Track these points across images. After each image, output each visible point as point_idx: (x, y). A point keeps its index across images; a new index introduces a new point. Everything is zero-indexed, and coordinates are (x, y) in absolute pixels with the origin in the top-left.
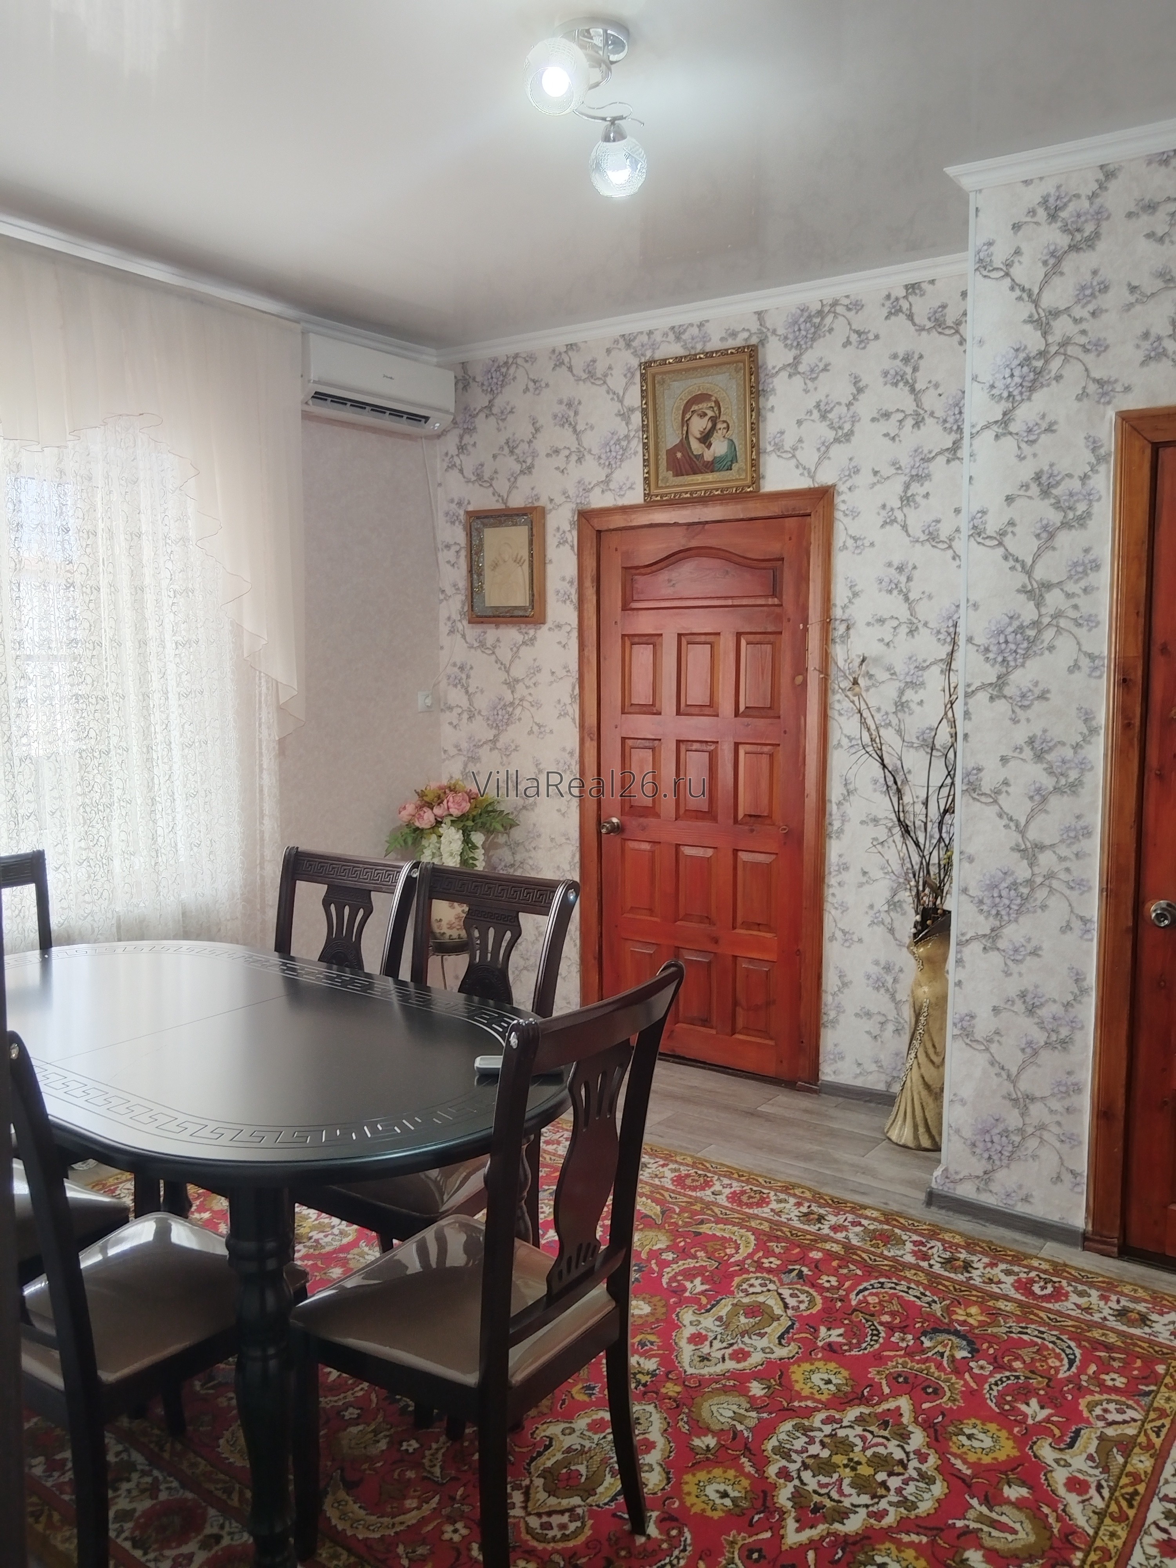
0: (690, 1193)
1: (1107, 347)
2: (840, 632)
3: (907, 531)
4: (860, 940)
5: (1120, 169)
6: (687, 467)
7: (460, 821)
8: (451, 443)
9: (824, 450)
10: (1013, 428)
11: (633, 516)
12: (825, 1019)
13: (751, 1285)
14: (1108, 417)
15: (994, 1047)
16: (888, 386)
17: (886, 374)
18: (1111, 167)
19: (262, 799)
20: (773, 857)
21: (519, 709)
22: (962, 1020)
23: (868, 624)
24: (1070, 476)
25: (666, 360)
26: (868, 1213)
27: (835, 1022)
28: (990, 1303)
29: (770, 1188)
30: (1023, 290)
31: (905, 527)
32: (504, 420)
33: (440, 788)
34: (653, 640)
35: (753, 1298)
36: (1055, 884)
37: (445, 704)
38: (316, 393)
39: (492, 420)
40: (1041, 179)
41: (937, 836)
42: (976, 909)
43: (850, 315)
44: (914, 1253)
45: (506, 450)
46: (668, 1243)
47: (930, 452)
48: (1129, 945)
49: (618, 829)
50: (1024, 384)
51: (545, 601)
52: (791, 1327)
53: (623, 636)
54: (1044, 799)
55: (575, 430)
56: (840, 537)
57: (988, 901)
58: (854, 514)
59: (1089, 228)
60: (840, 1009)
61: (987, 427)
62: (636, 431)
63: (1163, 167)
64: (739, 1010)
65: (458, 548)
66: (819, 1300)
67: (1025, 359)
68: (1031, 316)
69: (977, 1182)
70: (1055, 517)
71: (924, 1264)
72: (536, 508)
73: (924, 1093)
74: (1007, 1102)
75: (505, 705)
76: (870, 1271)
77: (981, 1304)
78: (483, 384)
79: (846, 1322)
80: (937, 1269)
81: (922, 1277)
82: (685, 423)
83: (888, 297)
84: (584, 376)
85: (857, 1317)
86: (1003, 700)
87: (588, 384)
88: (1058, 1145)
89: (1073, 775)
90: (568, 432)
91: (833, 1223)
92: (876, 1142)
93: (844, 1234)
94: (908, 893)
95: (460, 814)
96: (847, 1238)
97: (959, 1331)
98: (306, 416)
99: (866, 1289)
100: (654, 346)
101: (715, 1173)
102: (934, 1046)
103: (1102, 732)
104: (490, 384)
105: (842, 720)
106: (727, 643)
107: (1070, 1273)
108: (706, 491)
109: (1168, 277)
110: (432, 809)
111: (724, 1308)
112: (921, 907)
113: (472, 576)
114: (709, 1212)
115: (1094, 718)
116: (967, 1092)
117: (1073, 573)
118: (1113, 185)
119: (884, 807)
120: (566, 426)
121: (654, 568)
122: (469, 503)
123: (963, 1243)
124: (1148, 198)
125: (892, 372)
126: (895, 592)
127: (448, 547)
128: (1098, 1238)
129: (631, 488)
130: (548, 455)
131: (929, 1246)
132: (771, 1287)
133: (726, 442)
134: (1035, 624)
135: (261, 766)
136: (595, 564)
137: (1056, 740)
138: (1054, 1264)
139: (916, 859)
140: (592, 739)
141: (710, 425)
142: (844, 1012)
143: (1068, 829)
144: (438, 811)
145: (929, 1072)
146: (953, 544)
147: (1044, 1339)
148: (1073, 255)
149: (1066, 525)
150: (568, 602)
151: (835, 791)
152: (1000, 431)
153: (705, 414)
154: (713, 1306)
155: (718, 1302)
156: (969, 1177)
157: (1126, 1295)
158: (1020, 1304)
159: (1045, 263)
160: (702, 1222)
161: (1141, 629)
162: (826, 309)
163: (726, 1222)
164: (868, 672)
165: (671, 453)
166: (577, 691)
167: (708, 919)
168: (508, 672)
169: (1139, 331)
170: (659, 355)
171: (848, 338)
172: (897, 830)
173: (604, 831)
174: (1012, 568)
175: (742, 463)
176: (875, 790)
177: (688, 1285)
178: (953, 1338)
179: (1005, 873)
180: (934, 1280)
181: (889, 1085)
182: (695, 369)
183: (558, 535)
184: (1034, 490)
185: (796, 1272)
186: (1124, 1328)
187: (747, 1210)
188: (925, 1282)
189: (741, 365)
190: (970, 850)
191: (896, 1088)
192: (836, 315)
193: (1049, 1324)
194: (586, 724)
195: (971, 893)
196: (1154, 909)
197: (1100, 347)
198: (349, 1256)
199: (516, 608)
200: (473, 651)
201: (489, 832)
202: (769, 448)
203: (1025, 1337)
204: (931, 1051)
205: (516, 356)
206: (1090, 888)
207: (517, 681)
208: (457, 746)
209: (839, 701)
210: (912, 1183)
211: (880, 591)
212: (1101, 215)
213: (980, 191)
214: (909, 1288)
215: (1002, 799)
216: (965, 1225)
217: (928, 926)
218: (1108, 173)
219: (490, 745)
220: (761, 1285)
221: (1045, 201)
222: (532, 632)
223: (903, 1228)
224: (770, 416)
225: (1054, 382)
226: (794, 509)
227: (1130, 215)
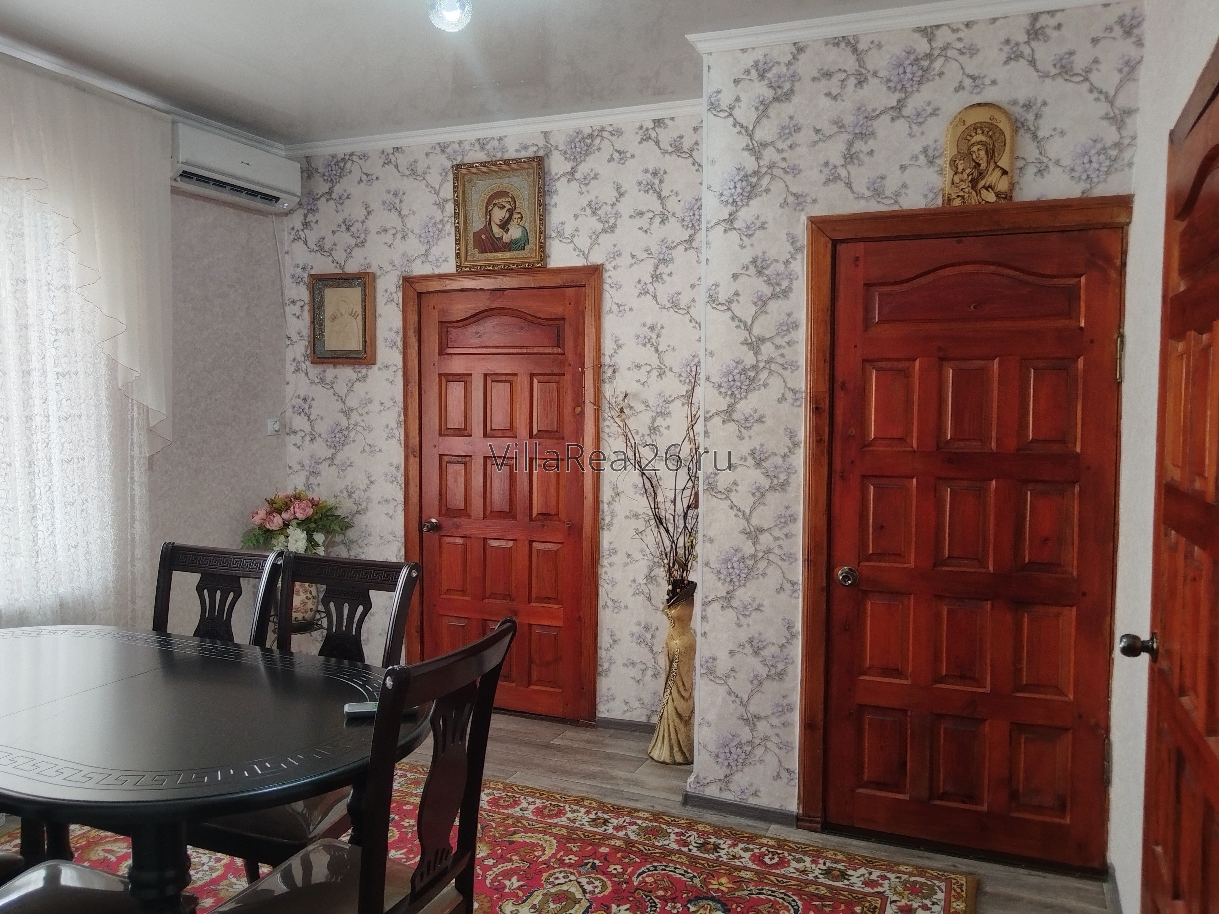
0: (503, 811)
1: (800, 171)
2: (608, 375)
3: (656, 300)
4: (626, 607)
5: (807, 46)
6: (490, 246)
7: (303, 524)
8: (297, 220)
9: (595, 237)
10: (737, 225)
11: (448, 282)
12: (600, 669)
13: (557, 878)
14: (801, 221)
15: (730, 681)
16: (642, 192)
17: (640, 183)
18: (801, 45)
19: (133, 507)
20: (560, 545)
21: (354, 432)
22: (707, 662)
23: (629, 369)
24: (776, 261)
25: (473, 163)
26: (641, 814)
27: (608, 671)
28: (735, 874)
29: (566, 802)
30: (742, 127)
31: (655, 297)
32: (341, 204)
33: (287, 497)
34: (464, 378)
35: (559, 888)
36: (772, 557)
37: (291, 428)
38: (184, 172)
39: (331, 203)
40: (753, 49)
41: (682, 526)
42: (716, 578)
43: (613, 139)
44: (677, 841)
45: (343, 228)
46: (489, 852)
47: (673, 242)
48: (824, 599)
49: (436, 528)
50: (744, 194)
51: (375, 347)
52: (589, 907)
53: (440, 375)
54: (763, 495)
55: (400, 214)
56: (607, 304)
57: (724, 571)
58: (618, 286)
59: (787, 86)
60: (611, 661)
61: (718, 223)
62: (449, 217)
63: (836, 48)
64: (534, 667)
65: (302, 303)
66: (609, 884)
67: (744, 176)
68: (748, 146)
69: (719, 784)
70: (767, 290)
71: (685, 849)
72: (368, 273)
73: (677, 721)
74: (741, 722)
75: (341, 430)
76: (646, 858)
77: (729, 875)
78: (324, 175)
79: (631, 899)
80: (695, 851)
81: (684, 859)
82: (488, 213)
83: (641, 127)
84: (408, 173)
85: (639, 894)
86: (732, 423)
87: (411, 179)
88: (777, 751)
89: (783, 477)
90: (394, 215)
91: (615, 824)
92: (642, 761)
93: (624, 832)
94: (662, 569)
95: (304, 517)
96: (626, 835)
97: (714, 897)
98: (175, 191)
99: (643, 872)
100: (464, 153)
101: (521, 794)
102: (683, 684)
103: (802, 446)
104: (330, 175)
105: (611, 440)
106: (522, 382)
107: (790, 846)
108: (505, 265)
109: (840, 124)
110: (281, 515)
111: (537, 898)
112: (672, 579)
113: (314, 326)
114: (519, 824)
115: (796, 436)
116: (711, 716)
117: (780, 330)
118: (802, 57)
119: (643, 505)
120: (393, 210)
121: (464, 323)
122: (312, 268)
123: (712, 831)
124: (826, 68)
125: (645, 182)
126: (648, 345)
127: (294, 302)
128: (807, 818)
129: (445, 261)
130: (378, 233)
131: (687, 835)
132: (572, 877)
133: (520, 229)
134: (754, 367)
135: (132, 478)
136: (416, 319)
137: (770, 451)
138: (778, 840)
139: (667, 543)
140: (415, 456)
141: (508, 215)
142: (614, 663)
143: (780, 517)
144: (286, 515)
145: (681, 705)
146: (690, 310)
147: (775, 896)
148: (776, 104)
149: (774, 296)
150: (394, 348)
151: (606, 494)
152: (728, 226)
153: (504, 207)
154: (528, 898)
155: (531, 894)
156: (715, 781)
157: (830, 859)
158: (756, 872)
159: (757, 108)
160: (515, 833)
161: (827, 371)
162: (596, 133)
163: (534, 831)
164: (629, 405)
165: (477, 235)
166: (402, 418)
167: (509, 596)
168: (344, 403)
169: (822, 161)
170: (467, 160)
171: (612, 155)
172: (653, 522)
173: (425, 529)
174: (738, 327)
175: (532, 245)
176: (635, 493)
177: (507, 883)
178: (710, 903)
179: (736, 551)
180: (693, 860)
181: (649, 717)
182: (496, 172)
183: (386, 295)
184: (752, 270)
185: (590, 864)
186: (831, 883)
187: (549, 821)
188: (687, 862)
189: (532, 170)
190: (711, 534)
191: (655, 720)
192: (603, 138)
193: (778, 885)
194: (410, 444)
195: (712, 565)
196: (840, 573)
197: (795, 171)
198: (219, 887)
199: (351, 352)
200: (314, 385)
201: (328, 532)
202: (553, 235)
203: (762, 896)
204: (681, 688)
205: (352, 154)
206: (796, 559)
207: (352, 410)
208: (300, 463)
209: (608, 426)
210: (672, 790)
211: (637, 344)
212: (794, 78)
213: (711, 53)
214: (675, 868)
215: (733, 495)
216: (712, 817)
217: (677, 593)
218: (799, 49)
219: (329, 462)
220: (564, 877)
221: (756, 65)
222: (364, 371)
223: (668, 824)
224: (553, 210)
225: (765, 194)
226: (572, 281)
227: (814, 79)
